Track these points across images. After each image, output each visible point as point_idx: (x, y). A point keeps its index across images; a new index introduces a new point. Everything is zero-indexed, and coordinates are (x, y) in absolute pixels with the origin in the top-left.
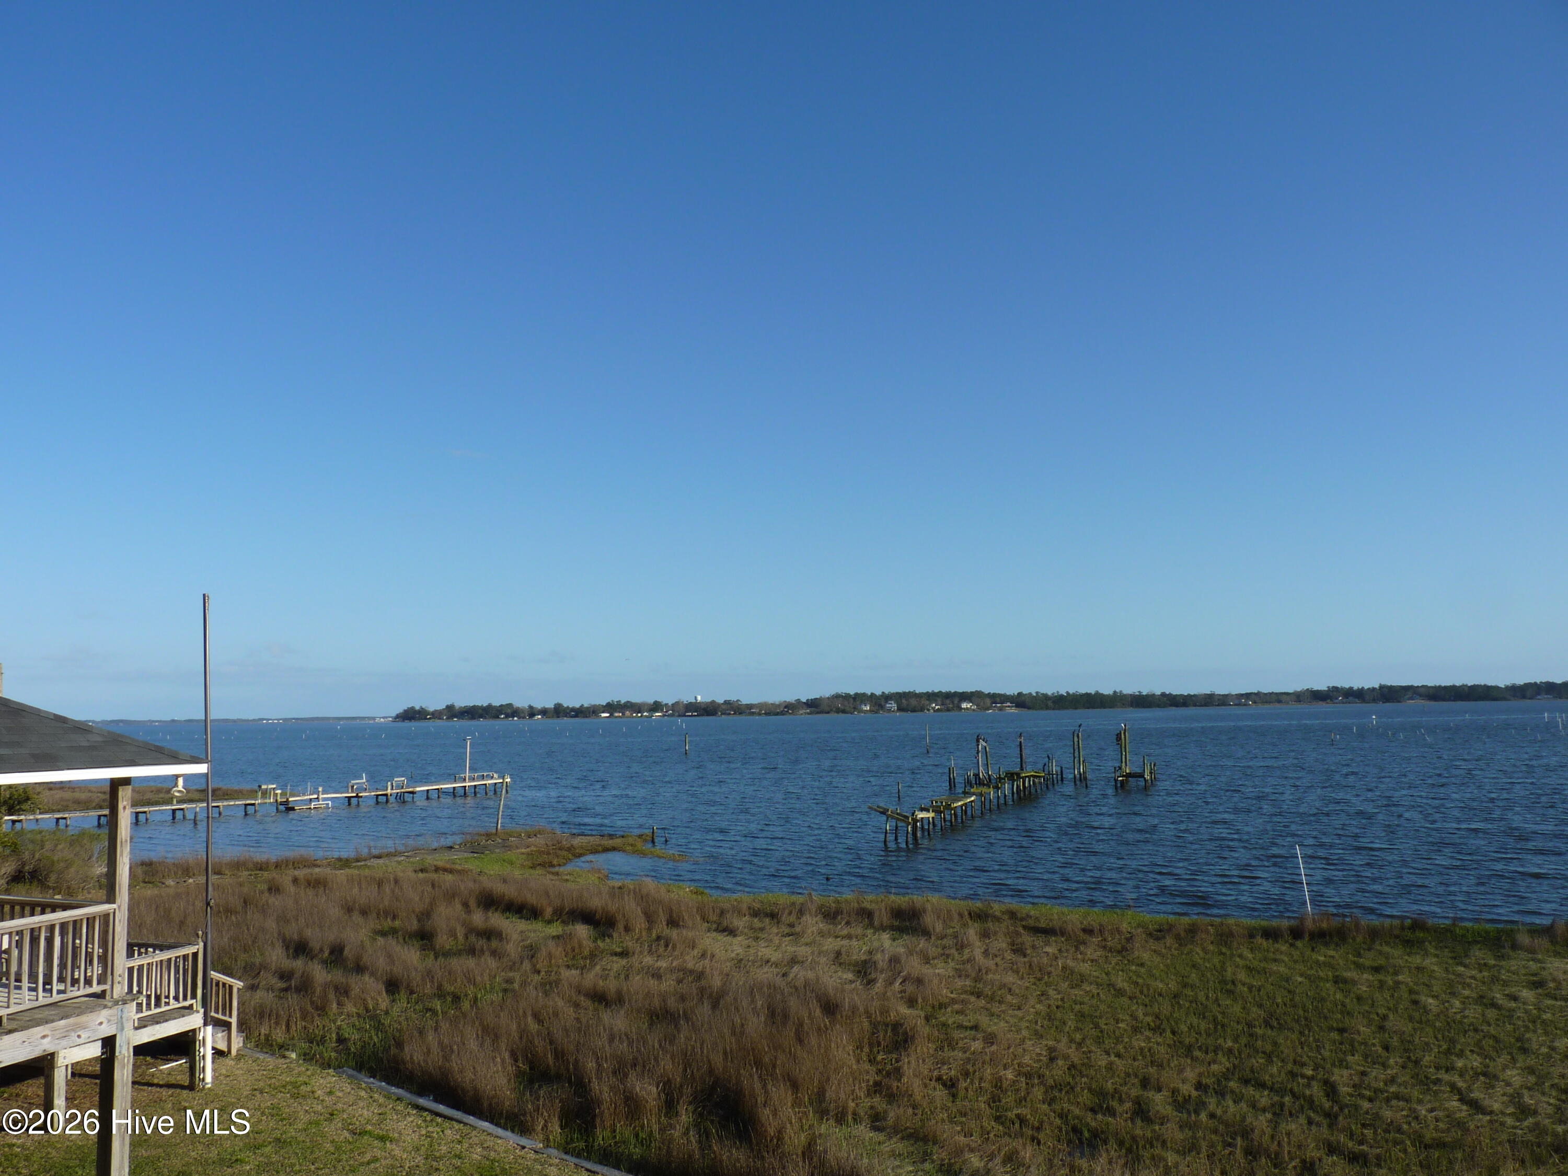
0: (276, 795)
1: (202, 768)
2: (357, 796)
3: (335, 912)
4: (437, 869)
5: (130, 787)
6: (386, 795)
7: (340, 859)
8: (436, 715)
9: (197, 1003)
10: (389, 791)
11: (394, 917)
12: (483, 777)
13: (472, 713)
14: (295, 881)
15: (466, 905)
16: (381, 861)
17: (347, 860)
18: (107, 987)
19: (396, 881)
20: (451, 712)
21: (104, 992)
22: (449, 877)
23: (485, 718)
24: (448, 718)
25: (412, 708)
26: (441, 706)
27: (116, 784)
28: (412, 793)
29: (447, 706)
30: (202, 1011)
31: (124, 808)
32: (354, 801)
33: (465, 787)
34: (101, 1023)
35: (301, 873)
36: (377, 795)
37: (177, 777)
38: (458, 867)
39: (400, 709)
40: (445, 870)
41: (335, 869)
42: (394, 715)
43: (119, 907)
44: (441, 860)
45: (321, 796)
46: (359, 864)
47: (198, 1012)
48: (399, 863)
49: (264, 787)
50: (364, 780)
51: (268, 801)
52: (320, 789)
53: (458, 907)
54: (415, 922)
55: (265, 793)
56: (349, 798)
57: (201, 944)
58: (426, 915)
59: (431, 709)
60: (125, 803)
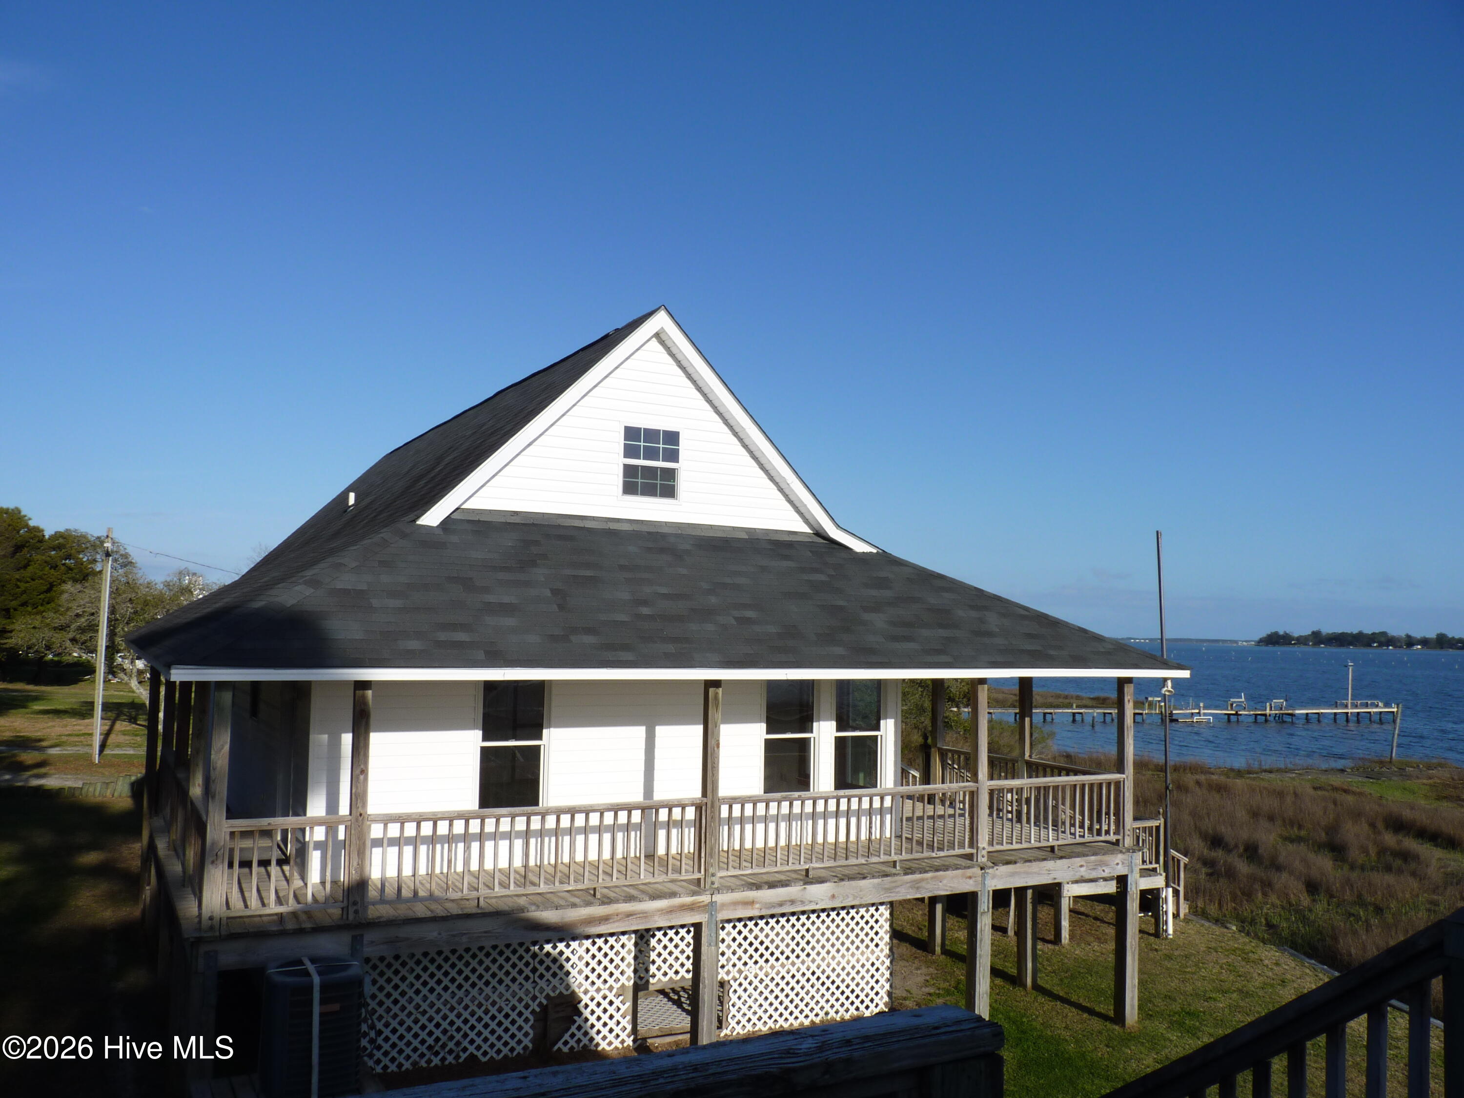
0: (1161, 707)
1: (1185, 674)
2: (1237, 714)
3: (1241, 815)
4: (1335, 789)
5: (1132, 685)
6: (1265, 715)
7: (1232, 770)
8: (1301, 641)
9: (1160, 867)
10: (1268, 712)
11: (1300, 827)
12: (1367, 706)
13: (1341, 640)
14: (1198, 783)
15: (1372, 825)
16: (1272, 776)
17: (1239, 771)
18: (1120, 837)
19: (1295, 794)
20: (1317, 638)
21: (1118, 841)
22: (1350, 798)
23: (1355, 646)
24: (1313, 645)
25: (1276, 633)
26: (1306, 632)
27: (1122, 682)
28: (1292, 715)
29: (1313, 633)
30: (1164, 874)
31: (1129, 701)
32: (1233, 718)
33: (1347, 713)
34: (1118, 864)
35: (1202, 778)
36: (1256, 715)
37: (1165, 680)
38: (1354, 789)
39: (1263, 633)
40: (1346, 791)
41: (1228, 777)
42: (1257, 638)
43: (1127, 777)
44: (1336, 780)
45: (1202, 711)
46: (1251, 775)
47: (1161, 875)
48: (1293, 779)
49: (1150, 699)
50: (1243, 699)
51: (1153, 712)
52: (1202, 705)
53: (1366, 827)
54: (1323, 835)
55: (1151, 705)
56: (1229, 715)
57: (1162, 820)
58: (1332, 829)
59: (1296, 635)
60: (1129, 697)
